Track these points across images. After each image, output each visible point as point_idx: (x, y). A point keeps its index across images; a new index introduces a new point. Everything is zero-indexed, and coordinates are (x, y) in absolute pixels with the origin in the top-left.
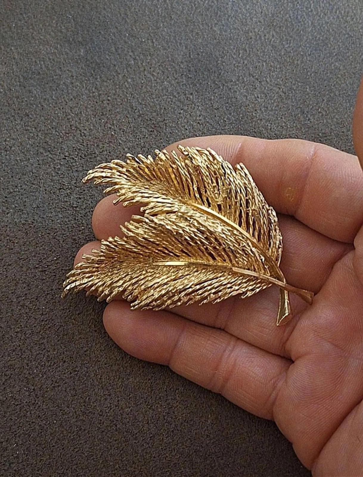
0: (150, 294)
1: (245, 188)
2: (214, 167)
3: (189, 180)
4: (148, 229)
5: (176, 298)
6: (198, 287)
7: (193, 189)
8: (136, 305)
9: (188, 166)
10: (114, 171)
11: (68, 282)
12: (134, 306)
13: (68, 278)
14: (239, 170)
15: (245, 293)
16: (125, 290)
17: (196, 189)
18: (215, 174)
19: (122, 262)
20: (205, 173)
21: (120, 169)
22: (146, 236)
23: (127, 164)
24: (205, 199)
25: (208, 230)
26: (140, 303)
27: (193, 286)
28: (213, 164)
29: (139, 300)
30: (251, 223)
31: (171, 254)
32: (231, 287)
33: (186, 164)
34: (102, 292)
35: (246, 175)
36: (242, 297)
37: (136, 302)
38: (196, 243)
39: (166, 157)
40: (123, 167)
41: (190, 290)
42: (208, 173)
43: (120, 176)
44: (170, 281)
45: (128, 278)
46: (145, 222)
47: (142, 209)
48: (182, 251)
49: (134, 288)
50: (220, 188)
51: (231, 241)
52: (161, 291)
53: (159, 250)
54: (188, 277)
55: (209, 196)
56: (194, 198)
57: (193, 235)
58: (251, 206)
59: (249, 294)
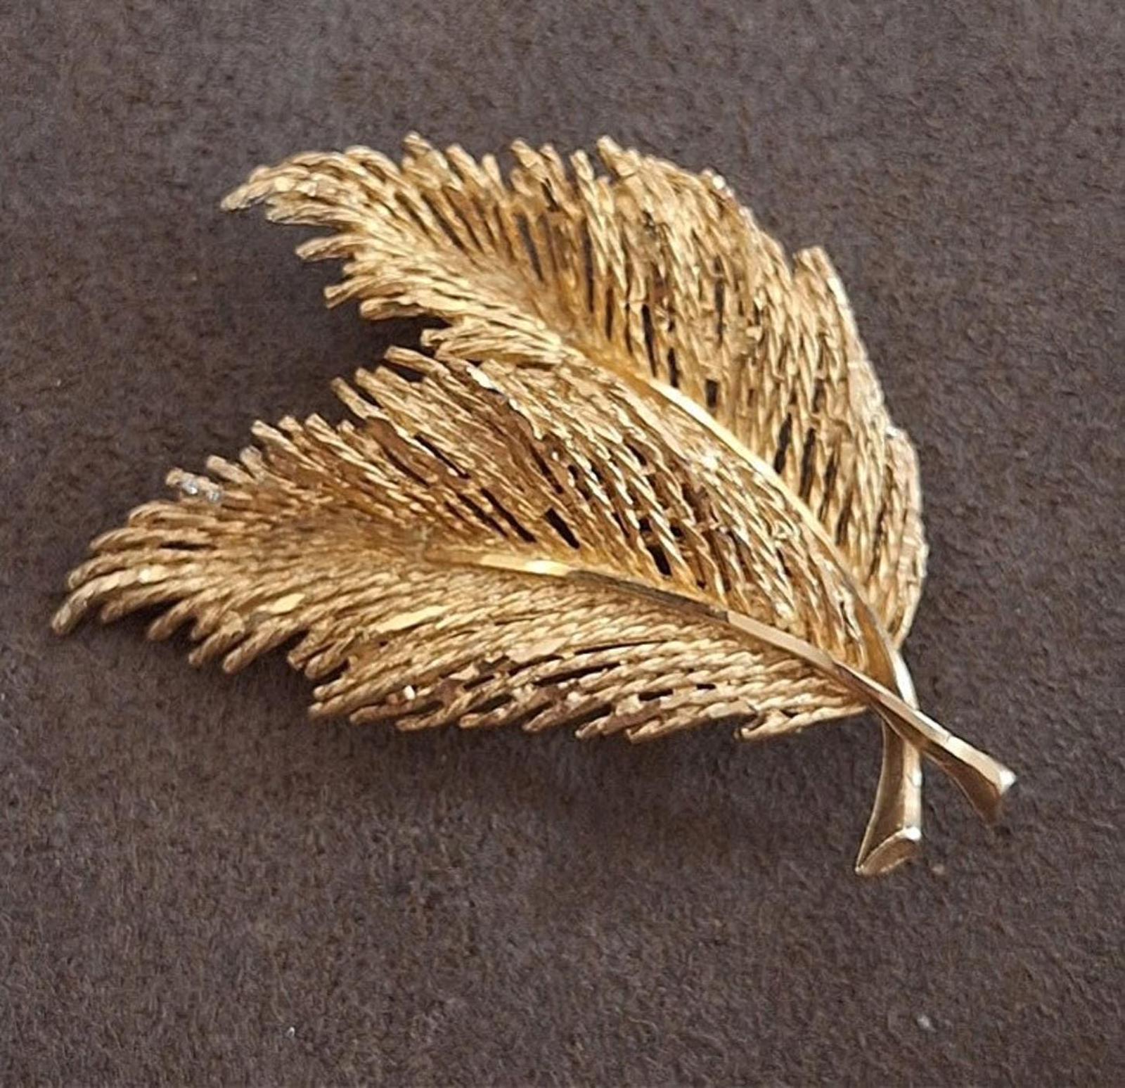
0: (398, 658)
1: (822, 336)
2: (716, 243)
3: (619, 272)
4: (442, 404)
5: (493, 688)
6: (584, 660)
7: (628, 308)
8: (337, 694)
9: (625, 219)
10: (349, 185)
11: (93, 570)
12: (326, 700)
13: (96, 554)
14: (805, 268)
15: (756, 718)
16: (301, 634)
17: (637, 308)
18: (718, 267)
19: (311, 530)
20: (683, 255)
21: (374, 183)
22: (426, 429)
23: (402, 171)
24: (662, 353)
25: (665, 448)
26: (354, 686)
27: (566, 655)
28: (715, 230)
29: (350, 676)
30: (821, 469)
31: (505, 524)
32: (710, 687)
33: (619, 214)
34: (215, 628)
35: (830, 291)
36: (745, 731)
37: (338, 684)
38: (611, 492)
39: (552, 173)
40: (383, 178)
41: (553, 666)
42: (691, 259)
43: (367, 206)
44: (483, 623)
45: (323, 590)
46: (435, 376)
47: (427, 336)
48: (552, 517)
49: (342, 628)
50: (725, 321)
51: (741, 507)
52: (440, 653)
53: (463, 499)
54: (552, 618)
55: (679, 344)
56: (623, 343)
57: (606, 456)
58: (829, 407)
59: (775, 724)
